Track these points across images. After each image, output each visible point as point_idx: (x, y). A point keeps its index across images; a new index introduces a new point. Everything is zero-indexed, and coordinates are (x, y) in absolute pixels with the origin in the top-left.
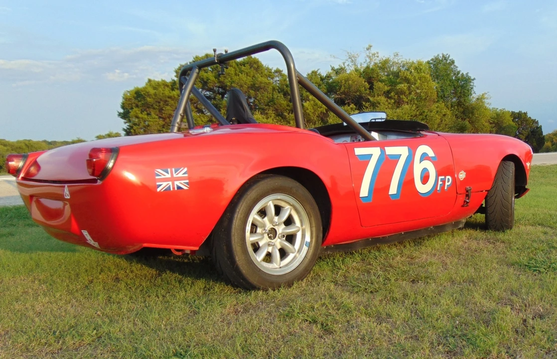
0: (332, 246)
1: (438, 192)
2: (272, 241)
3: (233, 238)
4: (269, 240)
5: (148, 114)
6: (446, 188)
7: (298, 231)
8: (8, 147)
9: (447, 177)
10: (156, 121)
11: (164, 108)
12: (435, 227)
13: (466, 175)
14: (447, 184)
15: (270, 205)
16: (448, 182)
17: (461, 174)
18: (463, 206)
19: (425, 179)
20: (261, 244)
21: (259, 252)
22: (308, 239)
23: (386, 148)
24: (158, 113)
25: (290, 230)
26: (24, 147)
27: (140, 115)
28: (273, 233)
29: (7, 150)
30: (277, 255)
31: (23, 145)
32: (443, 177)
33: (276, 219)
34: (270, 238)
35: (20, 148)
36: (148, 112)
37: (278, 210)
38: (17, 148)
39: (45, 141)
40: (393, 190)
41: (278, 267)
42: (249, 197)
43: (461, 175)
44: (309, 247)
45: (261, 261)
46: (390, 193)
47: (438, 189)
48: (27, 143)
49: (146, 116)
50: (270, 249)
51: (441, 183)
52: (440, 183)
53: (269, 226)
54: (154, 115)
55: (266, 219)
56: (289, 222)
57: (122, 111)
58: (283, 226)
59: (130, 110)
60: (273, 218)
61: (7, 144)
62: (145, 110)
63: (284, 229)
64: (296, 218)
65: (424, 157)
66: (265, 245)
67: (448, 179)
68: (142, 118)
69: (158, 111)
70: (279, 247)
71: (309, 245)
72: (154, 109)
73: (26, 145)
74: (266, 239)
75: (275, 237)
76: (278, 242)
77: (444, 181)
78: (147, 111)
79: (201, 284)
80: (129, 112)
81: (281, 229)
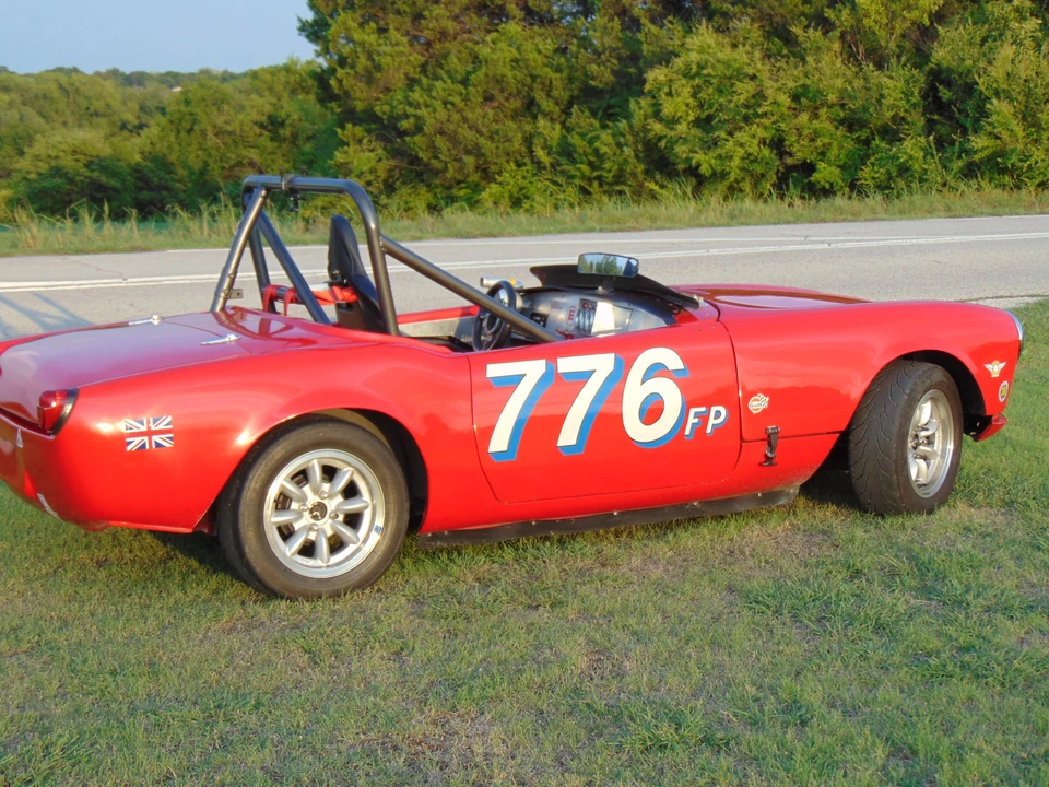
0: (446, 533)
1: (686, 439)
2: (317, 523)
3: (241, 518)
4: (312, 521)
5: (382, 31)
6: (708, 431)
7: (366, 508)
8: (14, 96)
9: (714, 409)
10: (402, 53)
11: (426, 13)
12: (708, 503)
13: (770, 403)
14: (712, 421)
15: (313, 466)
16: (717, 418)
17: (757, 401)
18: (760, 464)
19: (651, 412)
20: (297, 526)
21: (292, 540)
22: (380, 522)
23: (560, 360)
24: (408, 25)
25: (353, 506)
26: (56, 94)
27: (357, 36)
28: (319, 510)
29: (11, 104)
30: (324, 546)
31: (53, 87)
32: (702, 409)
33: (326, 487)
34: (315, 517)
35: (45, 97)
36: (382, 23)
37: (330, 473)
38: (36, 96)
39: (114, 73)
40: (569, 436)
41: (323, 567)
42: (270, 456)
43: (756, 404)
44: (383, 535)
45: (293, 555)
46: (559, 444)
47: (687, 433)
48: (64, 79)
49: (373, 38)
50: (312, 536)
51: (696, 420)
52: (692, 420)
53: (312, 499)
54: (394, 35)
55: (307, 489)
56: (351, 491)
57: (309, 16)
58: (340, 499)
59: (330, 21)
60: (321, 486)
61: (12, 85)
62: (374, 17)
63: (340, 504)
64: (362, 485)
65: (657, 370)
66: (304, 527)
67: (718, 412)
68: (362, 44)
69: (408, 20)
70: (330, 533)
71: (382, 531)
72: (398, 13)
73: (61, 87)
74: (307, 519)
75: (323, 516)
76: (327, 526)
77: (704, 418)
78: (377, 23)
79: (214, 581)
80: (327, 26)
81: (335, 503)
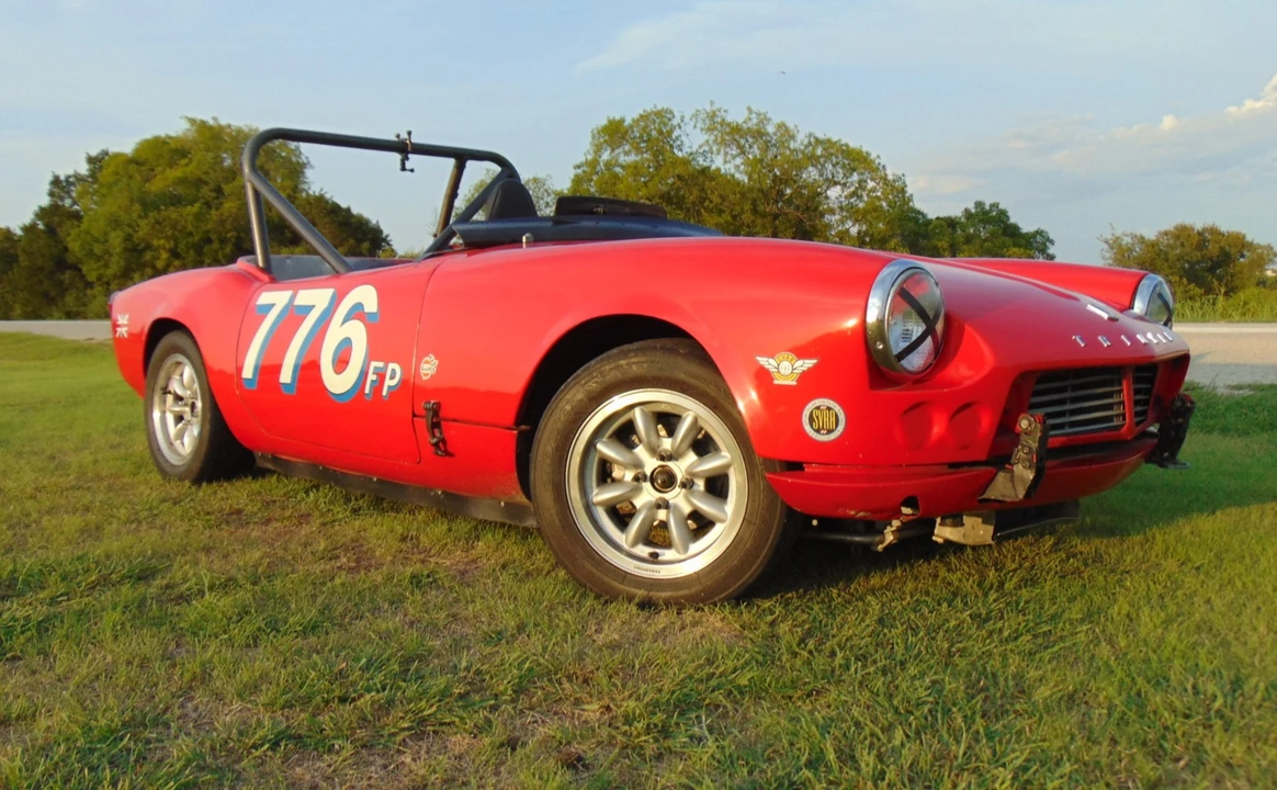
1: (367, 398)
6: (384, 393)
9: (392, 366)
13: (439, 367)
14: (388, 383)
16: (392, 378)
17: (427, 362)
19: (341, 363)
28: (197, 408)
32: (381, 364)
40: (286, 376)
43: (426, 366)
46: (282, 380)
47: (367, 391)
51: (374, 377)
52: (372, 377)
53: (189, 398)
65: (357, 313)
67: (393, 370)
74: (189, 414)
77: (381, 377)
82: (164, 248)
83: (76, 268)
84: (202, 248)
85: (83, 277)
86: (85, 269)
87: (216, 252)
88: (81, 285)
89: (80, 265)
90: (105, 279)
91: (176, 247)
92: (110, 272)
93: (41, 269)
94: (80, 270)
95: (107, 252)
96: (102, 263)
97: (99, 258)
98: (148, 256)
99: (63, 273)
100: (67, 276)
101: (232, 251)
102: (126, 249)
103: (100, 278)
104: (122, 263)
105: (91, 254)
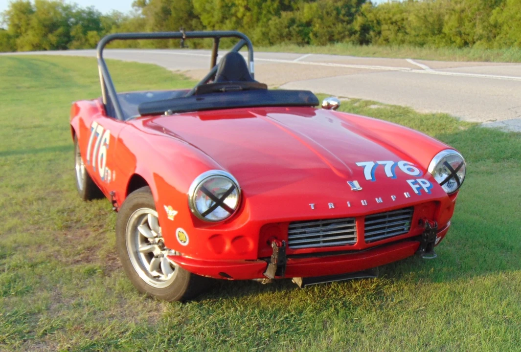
9: (109, 171)
14: (109, 178)
19: (101, 164)
32: (107, 169)
47: (105, 179)
52: (106, 173)
65: (105, 142)
82: (241, 6)
83: (197, 17)
84: (261, 5)
85: (201, 23)
86: (202, 18)
87: (269, 7)
88: (200, 27)
89: (199, 16)
90: (212, 24)
91: (248, 4)
92: (214, 20)
93: (182, 18)
94: (199, 19)
95: (213, 8)
96: (210, 14)
97: (208, 12)
98: (233, 10)
99: (192, 20)
100: (194, 22)
101: (278, 6)
102: (222, 7)
103: (209, 23)
104: (220, 15)
105: (204, 10)
